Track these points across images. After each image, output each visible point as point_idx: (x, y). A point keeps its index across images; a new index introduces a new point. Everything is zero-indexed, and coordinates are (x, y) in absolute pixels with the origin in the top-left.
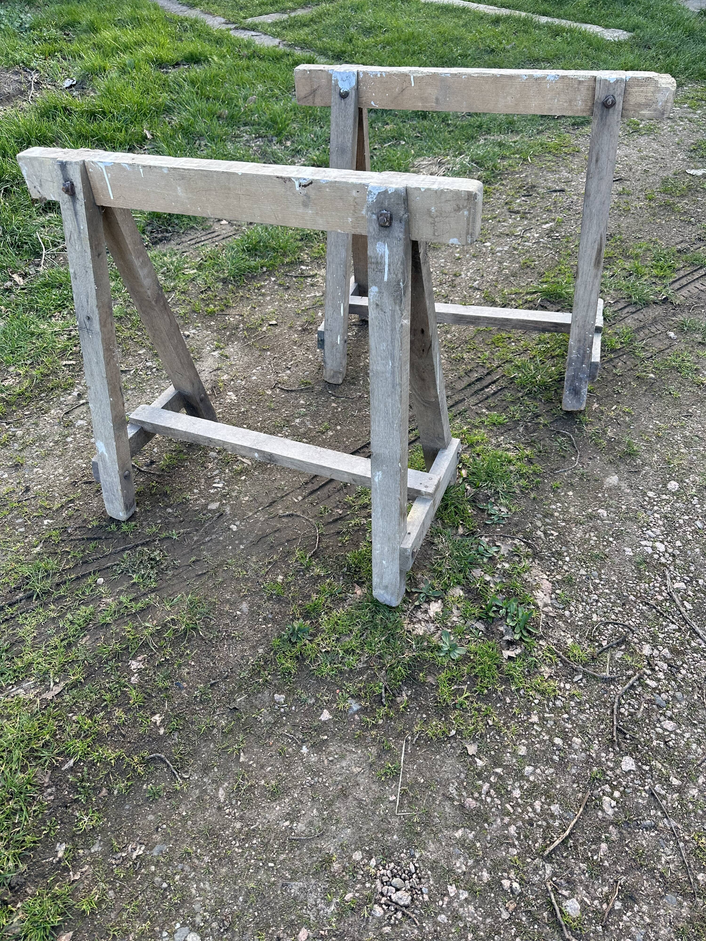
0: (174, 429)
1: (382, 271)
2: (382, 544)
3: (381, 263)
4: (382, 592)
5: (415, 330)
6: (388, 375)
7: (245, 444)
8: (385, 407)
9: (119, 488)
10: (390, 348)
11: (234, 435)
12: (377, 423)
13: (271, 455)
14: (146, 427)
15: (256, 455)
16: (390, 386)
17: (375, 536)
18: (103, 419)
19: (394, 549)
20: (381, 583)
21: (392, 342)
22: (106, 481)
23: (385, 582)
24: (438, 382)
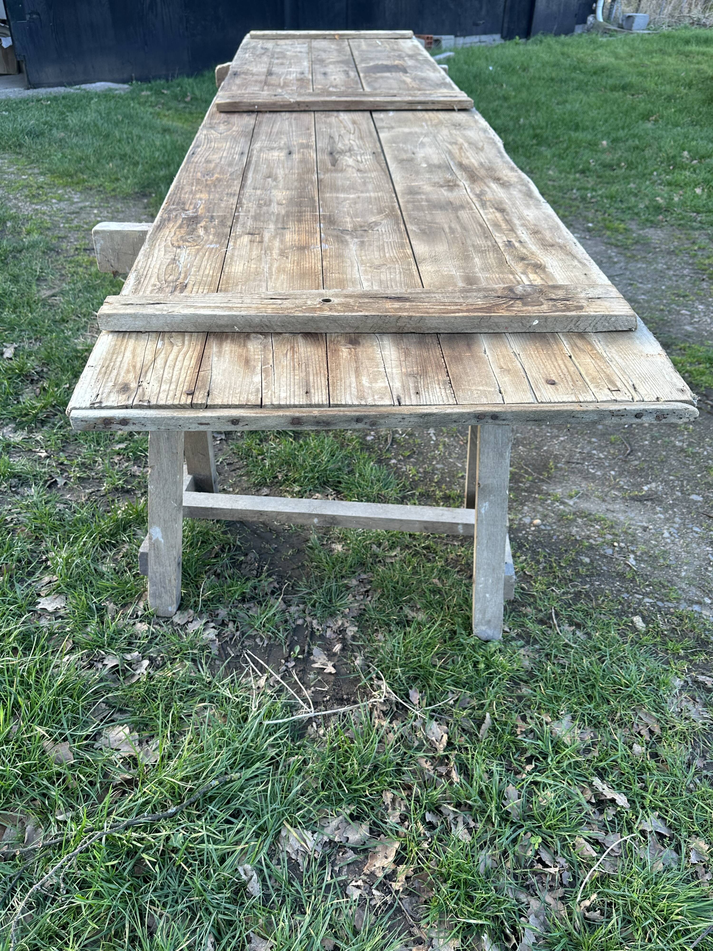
4: (484, 628)
13: (331, 516)
15: (314, 520)
18: (165, 500)
20: (482, 619)
22: (155, 573)
23: (488, 616)
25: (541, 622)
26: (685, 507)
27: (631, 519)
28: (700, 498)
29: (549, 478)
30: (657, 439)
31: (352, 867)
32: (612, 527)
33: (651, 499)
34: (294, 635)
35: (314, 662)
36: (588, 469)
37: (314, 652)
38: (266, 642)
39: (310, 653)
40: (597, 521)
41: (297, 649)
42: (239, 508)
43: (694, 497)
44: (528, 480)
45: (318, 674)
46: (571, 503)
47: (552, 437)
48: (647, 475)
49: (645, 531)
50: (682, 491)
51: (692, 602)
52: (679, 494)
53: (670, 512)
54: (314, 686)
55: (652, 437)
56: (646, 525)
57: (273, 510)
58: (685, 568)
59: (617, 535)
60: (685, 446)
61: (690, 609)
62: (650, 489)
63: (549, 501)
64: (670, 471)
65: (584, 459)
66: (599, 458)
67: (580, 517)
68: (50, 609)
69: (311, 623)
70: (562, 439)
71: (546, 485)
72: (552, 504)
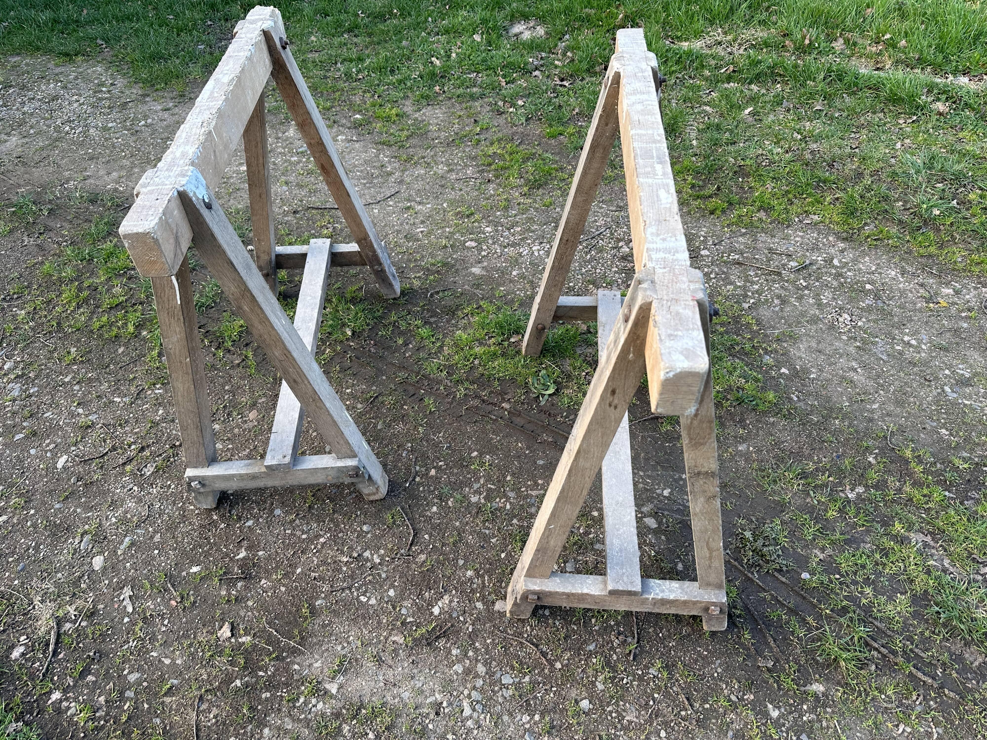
29: (302, 641)
33: (445, 634)
36: (358, 599)
43: (500, 605)
44: (271, 657)
46: (334, 689)
47: (309, 542)
48: (437, 583)
52: (481, 606)
53: (471, 653)
55: (441, 496)
60: (482, 501)
62: (441, 612)
63: (302, 699)
65: (352, 577)
66: (374, 566)
67: (345, 720)
70: (322, 540)
71: (298, 660)
72: (306, 703)
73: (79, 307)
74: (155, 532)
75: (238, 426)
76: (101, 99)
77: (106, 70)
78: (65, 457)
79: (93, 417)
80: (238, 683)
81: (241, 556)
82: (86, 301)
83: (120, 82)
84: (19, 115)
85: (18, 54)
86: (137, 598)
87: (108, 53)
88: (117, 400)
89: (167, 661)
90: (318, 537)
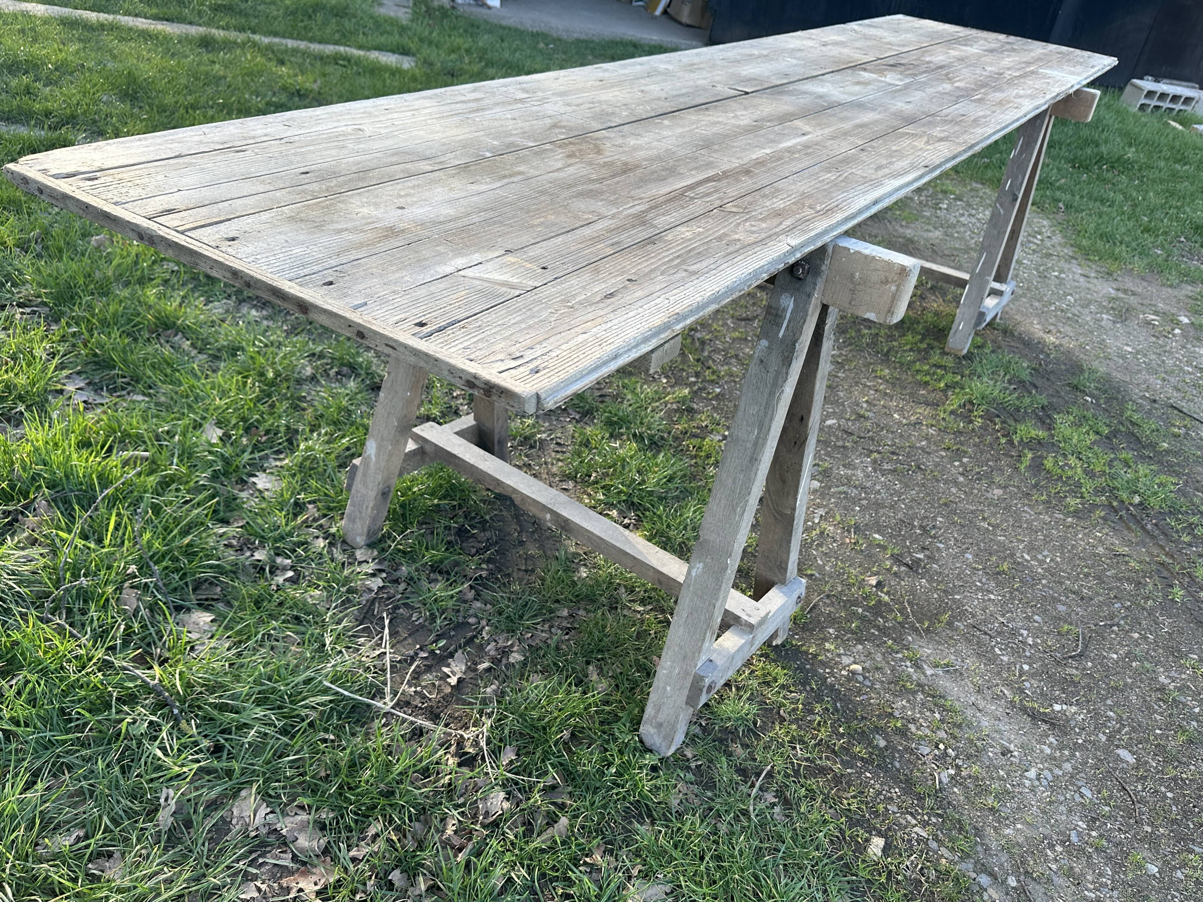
0: (460, 459)
1: (780, 326)
2: (673, 662)
3: (780, 317)
4: (652, 731)
5: (793, 415)
6: (749, 445)
7: (539, 499)
8: (734, 483)
9: (371, 505)
10: (761, 413)
11: (530, 486)
12: (717, 501)
13: (566, 520)
14: (427, 447)
15: (548, 516)
16: (748, 459)
17: (668, 648)
18: (389, 414)
19: (687, 673)
20: (655, 717)
21: (765, 408)
22: (358, 492)
23: (661, 718)
24: (801, 490)
25: (742, 772)
26: (1095, 757)
27: (998, 731)
28: (1131, 759)
29: (927, 631)
30: (1135, 658)
31: (276, 870)
32: (959, 726)
33: (1052, 724)
34: (453, 629)
35: (448, 666)
36: (993, 648)
37: (456, 655)
38: (421, 621)
39: (452, 655)
40: (943, 709)
41: (442, 643)
42: (481, 467)
43: (1123, 753)
44: (895, 619)
45: (441, 679)
46: (929, 672)
47: (980, 589)
48: (1074, 694)
49: (1003, 754)
50: (1110, 738)
51: (984, 869)
52: (1104, 739)
53: (1067, 752)
54: (424, 687)
55: (1129, 652)
56: (1012, 747)
57: (512, 484)
58: (1019, 826)
59: (955, 738)
60: (1171, 687)
61: (974, 875)
62: (1061, 711)
63: (900, 656)
64: (1117, 704)
65: (999, 633)
66: (1024, 643)
67: (923, 692)
68: (260, 486)
69: (483, 628)
70: (992, 597)
71: (915, 636)
72: (901, 660)
73: (911, 350)
74: (865, 498)
75: (979, 490)
76: (1030, 242)
77: (1050, 226)
78: (835, 421)
79: (870, 414)
80: (860, 610)
81: (918, 556)
82: (919, 351)
83: (1058, 239)
84: (953, 220)
85: (983, 184)
86: (825, 520)
87: (1060, 216)
88: (896, 416)
89: (820, 562)
90: (990, 592)
